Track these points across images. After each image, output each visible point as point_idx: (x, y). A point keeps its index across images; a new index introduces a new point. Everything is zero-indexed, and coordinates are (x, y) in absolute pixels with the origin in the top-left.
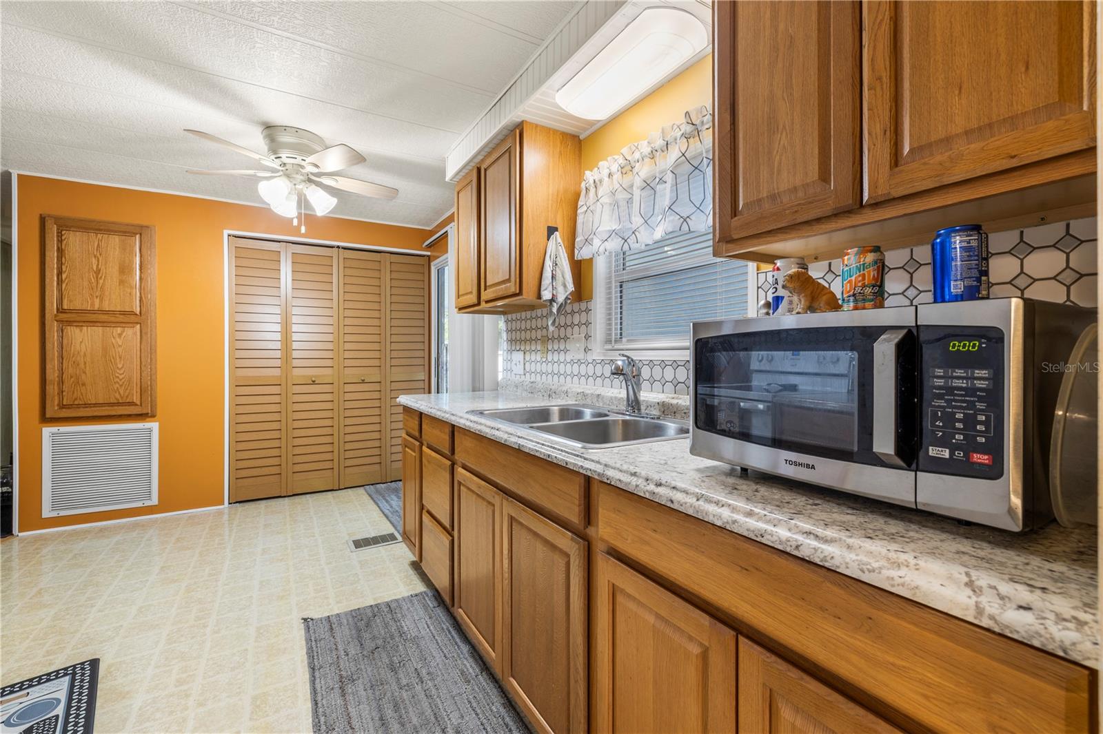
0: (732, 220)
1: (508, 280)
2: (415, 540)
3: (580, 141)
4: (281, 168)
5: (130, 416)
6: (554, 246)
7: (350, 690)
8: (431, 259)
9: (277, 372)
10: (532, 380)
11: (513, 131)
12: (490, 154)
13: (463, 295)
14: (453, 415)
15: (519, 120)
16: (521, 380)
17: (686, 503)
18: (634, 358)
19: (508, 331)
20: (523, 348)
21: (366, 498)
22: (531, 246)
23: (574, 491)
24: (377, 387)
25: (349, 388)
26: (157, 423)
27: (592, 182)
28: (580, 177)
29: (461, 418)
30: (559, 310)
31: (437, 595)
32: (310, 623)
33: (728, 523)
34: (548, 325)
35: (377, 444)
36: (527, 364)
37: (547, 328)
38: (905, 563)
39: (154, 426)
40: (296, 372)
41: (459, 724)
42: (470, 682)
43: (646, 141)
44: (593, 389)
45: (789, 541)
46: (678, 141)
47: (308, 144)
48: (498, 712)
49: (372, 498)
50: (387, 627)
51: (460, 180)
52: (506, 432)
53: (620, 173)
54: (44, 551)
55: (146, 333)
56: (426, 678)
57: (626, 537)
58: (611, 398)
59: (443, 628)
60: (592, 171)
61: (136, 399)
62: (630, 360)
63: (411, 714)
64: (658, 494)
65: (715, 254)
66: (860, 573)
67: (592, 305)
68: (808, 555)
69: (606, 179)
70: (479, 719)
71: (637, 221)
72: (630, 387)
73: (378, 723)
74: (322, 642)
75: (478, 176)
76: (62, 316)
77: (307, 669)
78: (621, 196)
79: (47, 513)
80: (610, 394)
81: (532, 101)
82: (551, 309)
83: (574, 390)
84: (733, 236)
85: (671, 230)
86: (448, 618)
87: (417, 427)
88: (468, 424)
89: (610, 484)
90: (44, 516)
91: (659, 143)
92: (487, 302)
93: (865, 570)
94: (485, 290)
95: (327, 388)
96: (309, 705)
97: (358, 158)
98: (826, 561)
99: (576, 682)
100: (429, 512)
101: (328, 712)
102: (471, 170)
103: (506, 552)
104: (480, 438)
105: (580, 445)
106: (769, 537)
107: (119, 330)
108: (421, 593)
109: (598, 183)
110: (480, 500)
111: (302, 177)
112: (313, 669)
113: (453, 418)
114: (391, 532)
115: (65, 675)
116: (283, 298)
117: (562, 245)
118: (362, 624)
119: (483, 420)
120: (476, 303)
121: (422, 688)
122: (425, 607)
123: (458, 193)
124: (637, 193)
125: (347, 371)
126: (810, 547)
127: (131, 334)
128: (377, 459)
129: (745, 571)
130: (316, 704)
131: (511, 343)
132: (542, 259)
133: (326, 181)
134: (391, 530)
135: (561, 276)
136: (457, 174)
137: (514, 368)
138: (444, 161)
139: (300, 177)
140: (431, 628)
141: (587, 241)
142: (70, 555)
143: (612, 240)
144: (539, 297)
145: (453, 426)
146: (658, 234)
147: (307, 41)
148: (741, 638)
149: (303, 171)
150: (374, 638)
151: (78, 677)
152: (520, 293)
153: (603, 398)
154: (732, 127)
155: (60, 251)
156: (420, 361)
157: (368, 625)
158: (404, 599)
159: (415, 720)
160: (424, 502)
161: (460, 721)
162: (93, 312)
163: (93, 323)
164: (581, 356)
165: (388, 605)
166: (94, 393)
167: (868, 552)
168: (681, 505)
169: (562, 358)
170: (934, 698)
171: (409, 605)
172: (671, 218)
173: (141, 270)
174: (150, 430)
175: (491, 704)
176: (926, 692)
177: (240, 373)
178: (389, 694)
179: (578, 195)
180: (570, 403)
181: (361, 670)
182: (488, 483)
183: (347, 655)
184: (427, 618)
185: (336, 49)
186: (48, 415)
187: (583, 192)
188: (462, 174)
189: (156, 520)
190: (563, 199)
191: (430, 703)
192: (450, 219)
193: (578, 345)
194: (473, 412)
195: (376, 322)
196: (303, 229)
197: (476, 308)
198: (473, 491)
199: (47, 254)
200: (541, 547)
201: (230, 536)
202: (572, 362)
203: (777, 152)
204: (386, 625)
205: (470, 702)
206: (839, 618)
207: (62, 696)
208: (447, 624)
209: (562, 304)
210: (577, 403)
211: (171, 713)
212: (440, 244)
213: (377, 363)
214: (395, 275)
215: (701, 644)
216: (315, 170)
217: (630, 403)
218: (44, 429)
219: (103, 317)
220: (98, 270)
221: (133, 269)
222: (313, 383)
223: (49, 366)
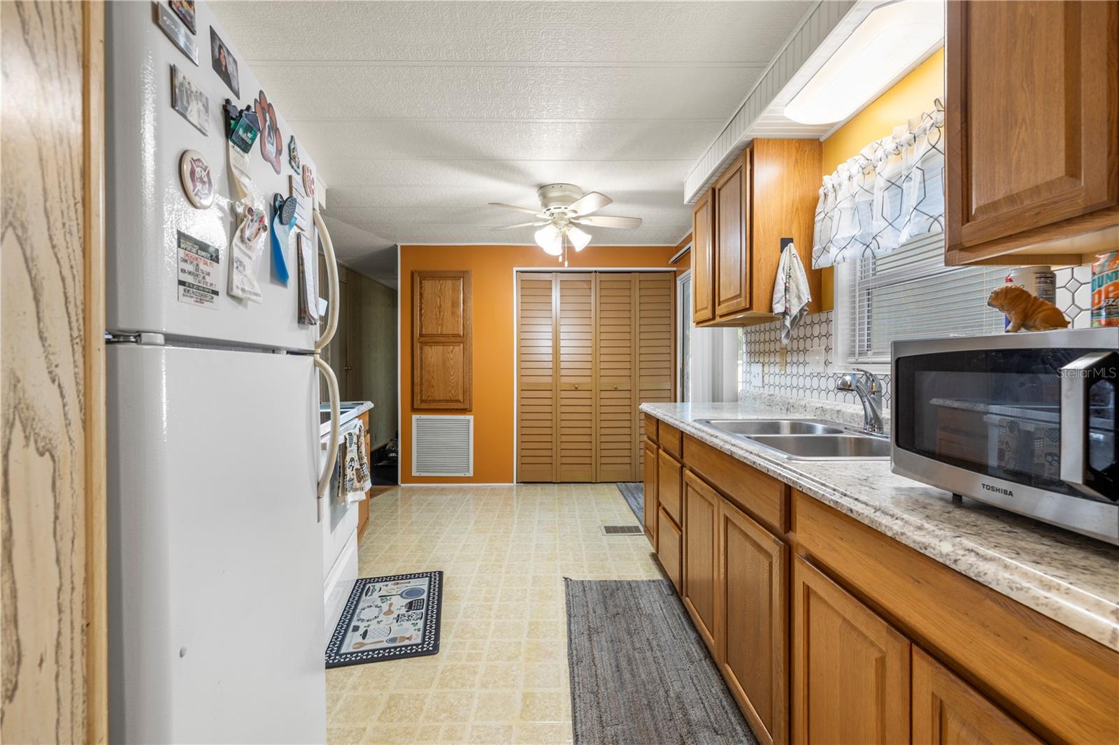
0: (964, 227)
1: (739, 296)
2: (653, 533)
3: (820, 144)
4: (550, 218)
5: (457, 410)
6: (788, 258)
7: (595, 639)
8: (677, 273)
9: (549, 380)
10: (771, 393)
11: (744, 150)
12: (723, 174)
13: (700, 310)
14: (682, 422)
15: (751, 139)
16: (760, 392)
17: (863, 514)
18: (873, 373)
19: (748, 343)
20: (761, 361)
21: (618, 492)
22: (762, 260)
23: (776, 498)
24: (627, 395)
25: (604, 394)
26: (473, 417)
27: (830, 186)
28: (820, 183)
29: (688, 425)
30: (792, 323)
31: (671, 585)
32: (570, 582)
33: (897, 534)
34: (781, 338)
35: (627, 446)
36: (766, 377)
37: (780, 340)
38: (1057, 587)
39: (471, 418)
40: (564, 380)
41: (680, 691)
42: (693, 663)
43: (891, 137)
44: (832, 404)
45: (949, 555)
46: (928, 132)
47: (569, 194)
48: (717, 694)
49: (623, 494)
50: (627, 600)
51: (698, 200)
52: (723, 440)
53: (861, 174)
54: (413, 498)
55: (467, 350)
56: (656, 648)
57: (818, 543)
58: (852, 415)
59: (674, 614)
60: (831, 175)
61: (461, 398)
62: (868, 375)
63: (641, 671)
64: (840, 503)
65: (947, 263)
66: (1009, 590)
67: (832, 316)
68: (964, 569)
69: (846, 182)
70: (699, 694)
71: (878, 225)
72: (867, 404)
73: (614, 669)
74: (577, 598)
75: (712, 195)
76: (422, 339)
77: (565, 614)
78: (862, 198)
79: (414, 473)
80: (851, 411)
81: (759, 120)
82: (784, 322)
83: (813, 404)
84: (964, 244)
85: (917, 233)
86: (680, 607)
87: (655, 432)
88: (693, 430)
89: (802, 492)
90: (413, 475)
91: (907, 136)
92: (721, 316)
93: (1014, 588)
94: (719, 305)
95: (587, 394)
96: (566, 640)
97: (607, 200)
98: (980, 576)
99: (777, 673)
100: (664, 509)
101: (578, 648)
102: (707, 191)
103: (722, 549)
104: (701, 444)
105: (786, 456)
106: (932, 550)
107: (451, 347)
108: (658, 581)
109: (838, 187)
110: (702, 500)
111: (565, 222)
112: (570, 616)
113: (681, 425)
114: (636, 525)
115: (427, 576)
116: (554, 316)
117: (798, 256)
118: (607, 593)
119: (706, 428)
120: (711, 317)
121: (652, 655)
122: (661, 593)
123: (696, 214)
124: (878, 196)
125: (603, 380)
126: (967, 564)
127: (458, 349)
128: (627, 460)
129: (916, 583)
130: (571, 640)
131: (750, 355)
132: (775, 272)
133: (583, 222)
134: (637, 523)
135: (795, 288)
136: (694, 196)
137: (753, 379)
138: (682, 185)
139: (563, 222)
140: (664, 611)
141: (825, 250)
142: (426, 503)
143: (852, 247)
144: (771, 310)
145: (682, 432)
146: (904, 237)
147: (566, 121)
148: (915, 648)
149: (566, 217)
150: (616, 606)
151: (433, 580)
152: (751, 308)
153: (843, 414)
154: (964, 125)
155: (421, 294)
156: (665, 372)
157: (612, 595)
158: (643, 582)
159: (643, 676)
160: (660, 500)
161: (681, 689)
162: (437, 335)
163: (438, 343)
164: (821, 369)
165: (629, 583)
166: (439, 393)
167: (1023, 573)
168: (859, 515)
169: (801, 371)
170: (1084, 724)
171: (647, 588)
172: (917, 219)
173: (463, 303)
174: (469, 421)
175: (711, 687)
176: (1079, 718)
177: (526, 380)
178: (624, 651)
179: (816, 200)
180: (808, 417)
181: (604, 627)
182: (709, 485)
183: (595, 613)
184: (661, 602)
185: (587, 121)
186: (415, 407)
187: (822, 198)
188: (699, 195)
189: (472, 488)
190: (799, 208)
191: (657, 668)
192: (689, 239)
193: (817, 358)
194: (700, 421)
195: (627, 336)
196: (566, 263)
197: (711, 323)
198: (697, 492)
199: (415, 296)
200: (750, 546)
201: (517, 507)
202: (812, 376)
203: (1016, 148)
204: (626, 599)
205: (692, 679)
206: (999, 636)
207: (426, 588)
208: (678, 611)
209: (796, 316)
210: (816, 418)
211: (482, 617)
212: (683, 260)
213: (627, 372)
214: (644, 292)
215: (880, 650)
216: (574, 215)
217: (869, 421)
218: (413, 416)
219: (443, 339)
220: (441, 305)
221: (459, 303)
222: (576, 389)
223: (415, 373)
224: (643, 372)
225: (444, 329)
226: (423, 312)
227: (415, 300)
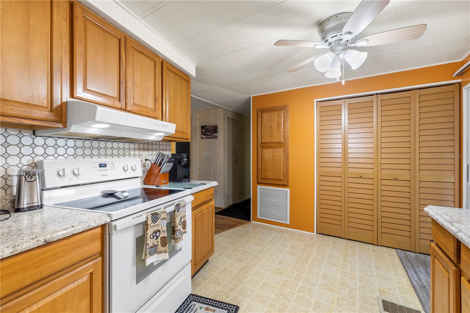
8: (463, 84)
9: (339, 170)
24: (407, 183)
25: (384, 182)
39: (288, 190)
40: (351, 170)
54: (258, 230)
55: (285, 151)
61: (282, 179)
76: (262, 145)
90: (258, 217)
95: (370, 181)
107: (277, 149)
125: (384, 172)
127: (281, 150)
128: (407, 234)
155: (261, 121)
156: (448, 168)
162: (270, 143)
163: (270, 147)
166: (270, 175)
173: (284, 124)
174: (287, 192)
177: (322, 169)
189: (289, 231)
195: (406, 139)
213: (407, 167)
218: (258, 186)
219: (273, 145)
220: (271, 126)
221: (281, 125)
222: (361, 177)
223: (259, 164)
224: (422, 167)
225: (273, 139)
226: (262, 130)
227: (258, 124)
